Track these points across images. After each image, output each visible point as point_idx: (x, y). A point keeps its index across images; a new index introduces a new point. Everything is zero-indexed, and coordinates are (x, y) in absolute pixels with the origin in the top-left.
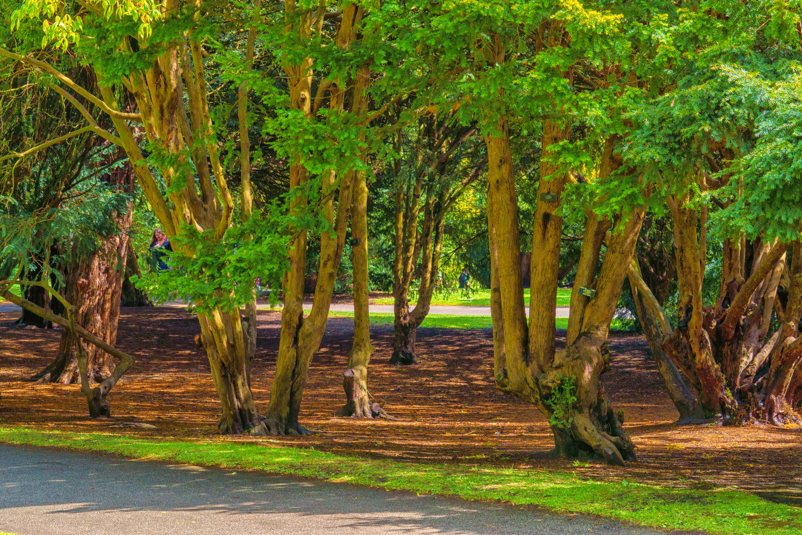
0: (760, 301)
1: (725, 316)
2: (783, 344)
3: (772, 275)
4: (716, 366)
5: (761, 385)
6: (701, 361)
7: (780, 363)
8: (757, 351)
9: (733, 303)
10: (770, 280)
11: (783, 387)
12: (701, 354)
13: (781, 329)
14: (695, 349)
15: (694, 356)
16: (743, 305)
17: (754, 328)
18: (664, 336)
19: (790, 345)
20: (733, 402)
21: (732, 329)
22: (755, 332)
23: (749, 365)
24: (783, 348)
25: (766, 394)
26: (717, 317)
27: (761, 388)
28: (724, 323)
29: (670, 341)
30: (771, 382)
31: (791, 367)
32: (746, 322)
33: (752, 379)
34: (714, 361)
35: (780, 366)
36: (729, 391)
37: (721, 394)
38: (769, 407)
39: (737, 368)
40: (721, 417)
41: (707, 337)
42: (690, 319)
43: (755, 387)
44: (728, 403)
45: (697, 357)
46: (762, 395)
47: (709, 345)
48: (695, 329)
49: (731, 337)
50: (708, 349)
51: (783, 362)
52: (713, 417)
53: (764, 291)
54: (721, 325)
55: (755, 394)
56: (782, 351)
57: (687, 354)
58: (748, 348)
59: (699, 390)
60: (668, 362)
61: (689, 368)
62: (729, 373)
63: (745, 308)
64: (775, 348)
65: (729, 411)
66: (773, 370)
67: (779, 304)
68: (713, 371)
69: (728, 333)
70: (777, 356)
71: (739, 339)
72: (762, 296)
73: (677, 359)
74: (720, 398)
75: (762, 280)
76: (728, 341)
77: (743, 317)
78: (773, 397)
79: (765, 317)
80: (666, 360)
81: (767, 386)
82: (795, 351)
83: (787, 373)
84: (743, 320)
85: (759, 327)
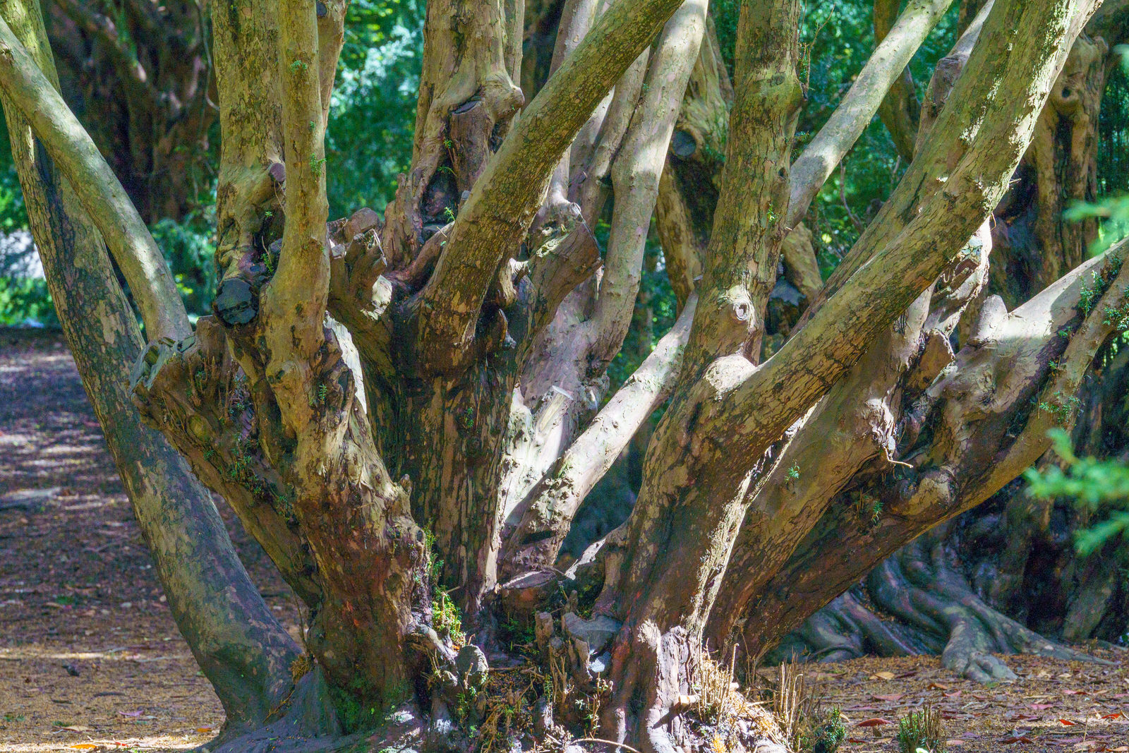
0: (592, 193)
1: (433, 261)
2: (697, 390)
3: (648, 76)
4: (390, 490)
5: (594, 575)
6: (323, 469)
7: (682, 475)
8: (580, 420)
9: (471, 200)
10: (641, 98)
11: (693, 590)
12: (320, 436)
13: (687, 321)
14: (296, 414)
15: (288, 445)
16: (517, 210)
17: (565, 317)
18: (154, 351)
19: (729, 395)
20: (466, 656)
21: (464, 318)
22: (571, 332)
23: (541, 487)
24: (698, 408)
25: (619, 620)
26: (396, 264)
27: (597, 590)
28: (427, 291)
29: (182, 373)
30: (640, 565)
31: (730, 496)
32: (530, 286)
33: (554, 548)
34: (381, 469)
35: (684, 491)
36: (449, 608)
37: (412, 620)
38: (630, 681)
39: (486, 500)
40: (409, 726)
41: (351, 356)
42: (268, 275)
43: (570, 585)
44: (444, 662)
45: (305, 451)
46: (600, 626)
47: (361, 394)
48: (292, 318)
49: (456, 358)
50: (355, 412)
51: (698, 474)
52: (372, 723)
53: (610, 145)
54: (413, 303)
55: (570, 618)
56: (693, 424)
57: (255, 436)
58: (537, 406)
59: (312, 601)
60: (174, 470)
61: (266, 498)
62: (448, 525)
63: (526, 225)
64: (660, 408)
65: (451, 695)
66: (653, 511)
67: (678, 212)
68: (376, 514)
69: (445, 338)
70: (672, 444)
71: (496, 366)
72: (601, 171)
73: (215, 459)
74: (409, 639)
75: (602, 93)
76: (444, 374)
77: (515, 265)
78: (650, 632)
79: (618, 267)
80: (161, 465)
81: (623, 583)
82: (750, 425)
83: (714, 525)
84: (517, 281)
85: (590, 311)
